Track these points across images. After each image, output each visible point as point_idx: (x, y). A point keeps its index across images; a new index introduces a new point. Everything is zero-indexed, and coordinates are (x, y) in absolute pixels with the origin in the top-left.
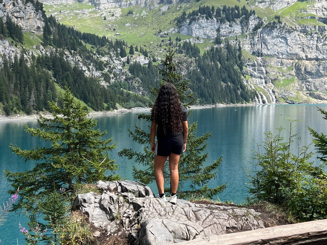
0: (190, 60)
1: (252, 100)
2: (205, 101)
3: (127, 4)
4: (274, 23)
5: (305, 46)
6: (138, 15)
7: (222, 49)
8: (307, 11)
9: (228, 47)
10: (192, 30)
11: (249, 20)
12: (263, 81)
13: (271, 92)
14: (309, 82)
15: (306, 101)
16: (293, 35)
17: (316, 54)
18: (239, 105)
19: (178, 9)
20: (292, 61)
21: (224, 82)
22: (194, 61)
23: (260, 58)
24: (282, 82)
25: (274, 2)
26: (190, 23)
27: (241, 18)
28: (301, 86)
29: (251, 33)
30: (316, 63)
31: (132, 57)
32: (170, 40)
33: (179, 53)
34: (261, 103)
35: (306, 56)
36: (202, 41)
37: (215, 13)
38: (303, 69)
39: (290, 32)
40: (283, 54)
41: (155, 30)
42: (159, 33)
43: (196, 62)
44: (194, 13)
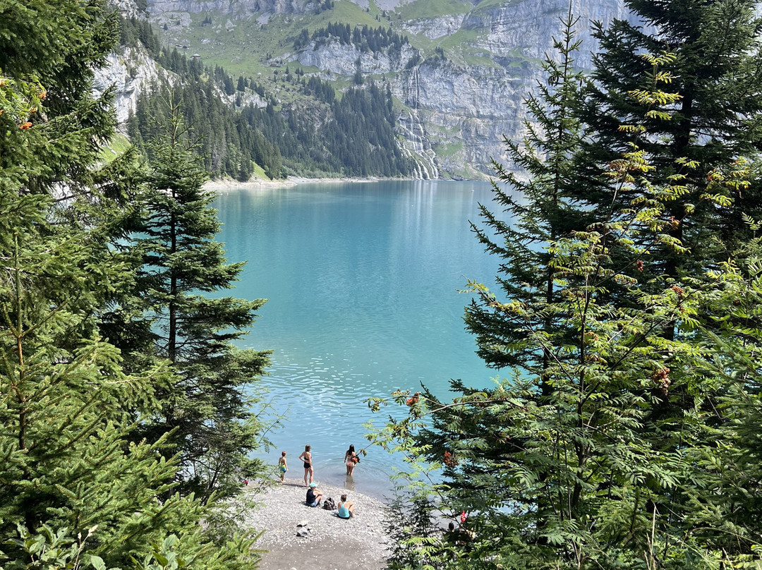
0: (323, 106)
1: (410, 173)
2: (352, 172)
3: (199, 7)
4: (436, 59)
5: (476, 96)
6: (220, 26)
7: (365, 92)
8: (478, 46)
9: (373, 90)
10: (318, 59)
11: (400, 50)
12: (422, 145)
13: (432, 162)
14: (480, 149)
15: (477, 178)
16: (460, 79)
17: (490, 109)
18: (395, 179)
19: (286, 22)
20: (458, 118)
21: (373, 144)
22: (329, 108)
23: (416, 111)
24: (446, 149)
25: (430, 27)
26: (316, 48)
27: (389, 47)
28: (469, 155)
29: (404, 72)
30: (491, 123)
31: (242, 95)
32: (287, 72)
33: (305, 94)
34: (422, 178)
35: (478, 112)
36: (334, 79)
37: (352, 36)
38: (473, 130)
39: (458, 75)
40: (446, 107)
41: (257, 54)
42: (268, 59)
43: (332, 110)
44: (322, 33)
